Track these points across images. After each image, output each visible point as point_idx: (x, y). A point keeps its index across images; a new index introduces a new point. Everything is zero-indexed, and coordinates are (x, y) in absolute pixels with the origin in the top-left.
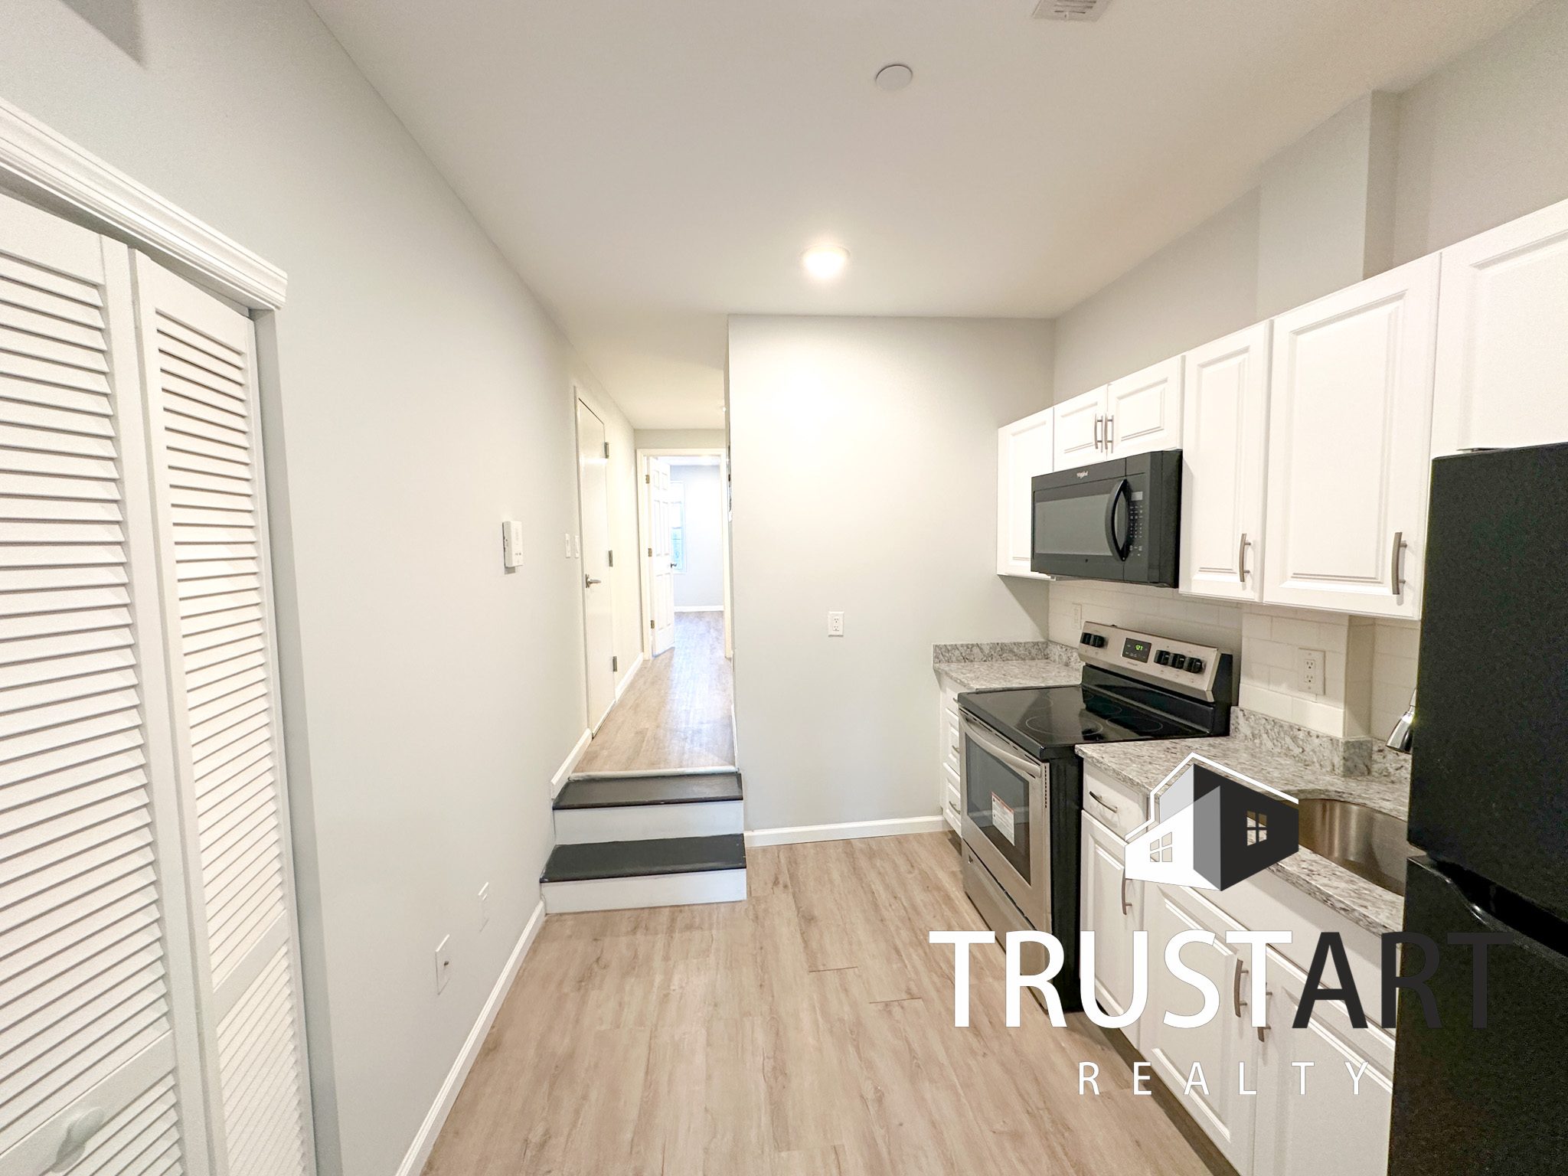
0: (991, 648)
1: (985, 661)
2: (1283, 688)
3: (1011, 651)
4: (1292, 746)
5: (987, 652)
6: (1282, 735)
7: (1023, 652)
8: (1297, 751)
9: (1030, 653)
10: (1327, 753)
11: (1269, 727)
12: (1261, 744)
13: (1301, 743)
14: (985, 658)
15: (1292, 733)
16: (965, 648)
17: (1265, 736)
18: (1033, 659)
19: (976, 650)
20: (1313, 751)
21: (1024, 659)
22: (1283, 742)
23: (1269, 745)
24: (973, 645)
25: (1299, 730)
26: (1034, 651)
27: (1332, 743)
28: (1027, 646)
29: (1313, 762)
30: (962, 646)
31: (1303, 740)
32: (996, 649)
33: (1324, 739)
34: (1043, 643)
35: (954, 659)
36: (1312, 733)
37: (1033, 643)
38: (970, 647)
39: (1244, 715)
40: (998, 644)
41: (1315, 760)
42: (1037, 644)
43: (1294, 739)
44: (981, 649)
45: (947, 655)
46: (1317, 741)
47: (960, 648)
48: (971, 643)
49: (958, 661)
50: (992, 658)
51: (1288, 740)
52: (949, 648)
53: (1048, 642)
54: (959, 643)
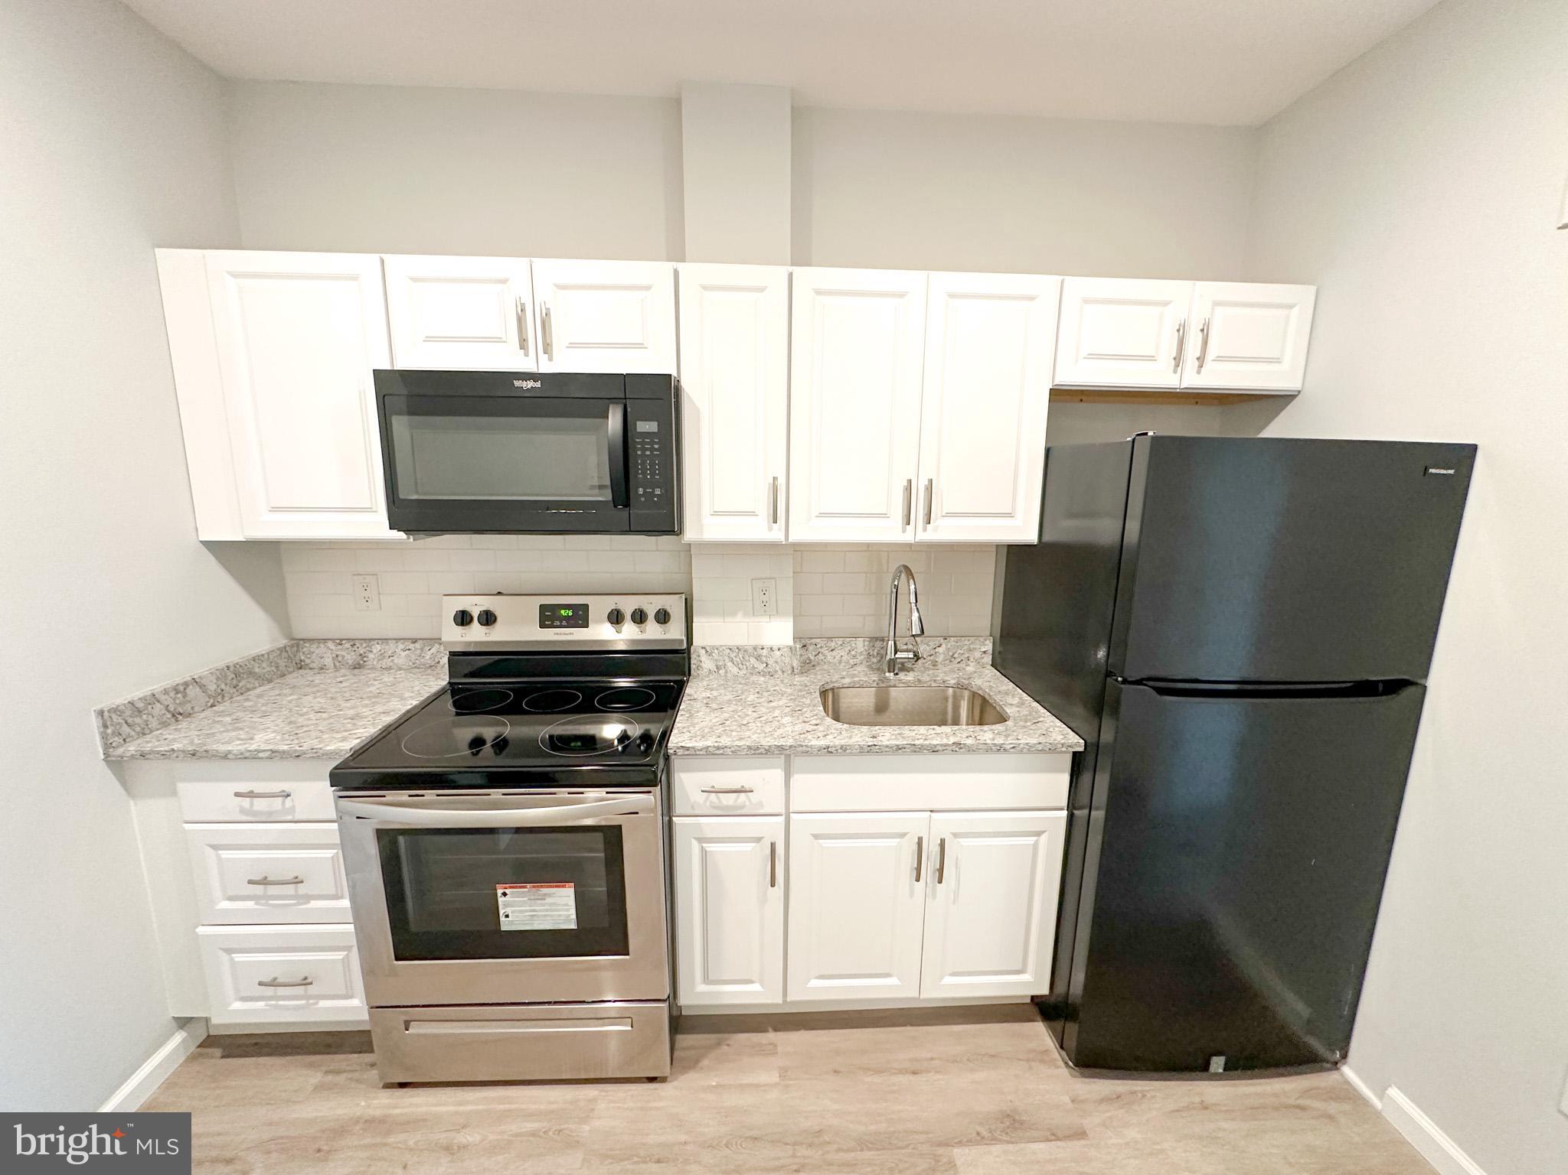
0: (218, 679)
1: (212, 706)
2: (739, 617)
3: (251, 673)
4: (757, 664)
5: (212, 687)
6: (747, 658)
7: (268, 669)
8: (761, 667)
9: (277, 667)
10: (787, 660)
11: (733, 655)
12: (726, 672)
13: (764, 659)
14: (212, 701)
15: (755, 653)
16: (172, 694)
17: (729, 664)
18: (283, 675)
19: (193, 692)
20: (776, 662)
21: (270, 681)
22: (748, 664)
23: (735, 670)
24: (186, 684)
25: (763, 649)
26: (282, 663)
27: (792, 651)
28: (271, 657)
29: (776, 671)
30: (166, 692)
31: (766, 656)
32: (226, 676)
33: (785, 649)
34: (292, 646)
35: (154, 724)
36: (775, 648)
37: (278, 649)
38: (181, 688)
39: (707, 652)
40: (228, 667)
41: (778, 668)
42: (283, 649)
43: (758, 658)
44: (202, 687)
45: (138, 720)
46: (778, 653)
47: (163, 698)
48: (179, 680)
49: (165, 725)
50: (223, 697)
51: (753, 660)
52: (140, 705)
53: (297, 643)
54: (157, 687)
